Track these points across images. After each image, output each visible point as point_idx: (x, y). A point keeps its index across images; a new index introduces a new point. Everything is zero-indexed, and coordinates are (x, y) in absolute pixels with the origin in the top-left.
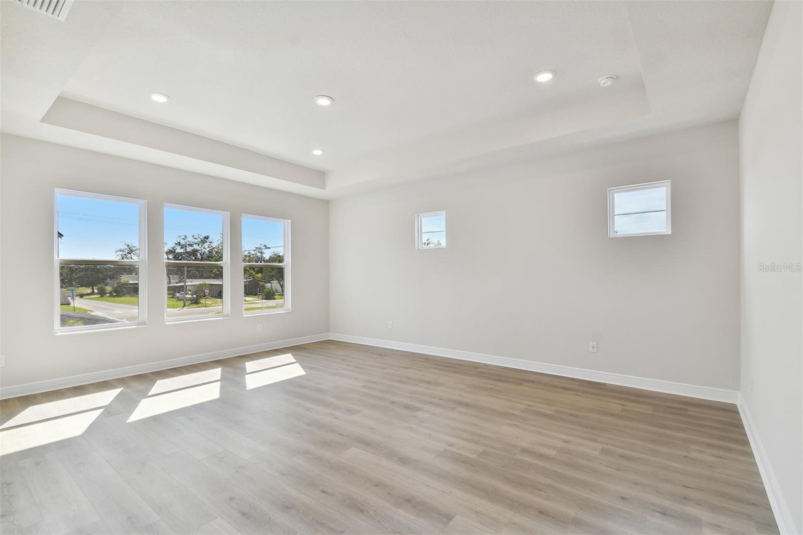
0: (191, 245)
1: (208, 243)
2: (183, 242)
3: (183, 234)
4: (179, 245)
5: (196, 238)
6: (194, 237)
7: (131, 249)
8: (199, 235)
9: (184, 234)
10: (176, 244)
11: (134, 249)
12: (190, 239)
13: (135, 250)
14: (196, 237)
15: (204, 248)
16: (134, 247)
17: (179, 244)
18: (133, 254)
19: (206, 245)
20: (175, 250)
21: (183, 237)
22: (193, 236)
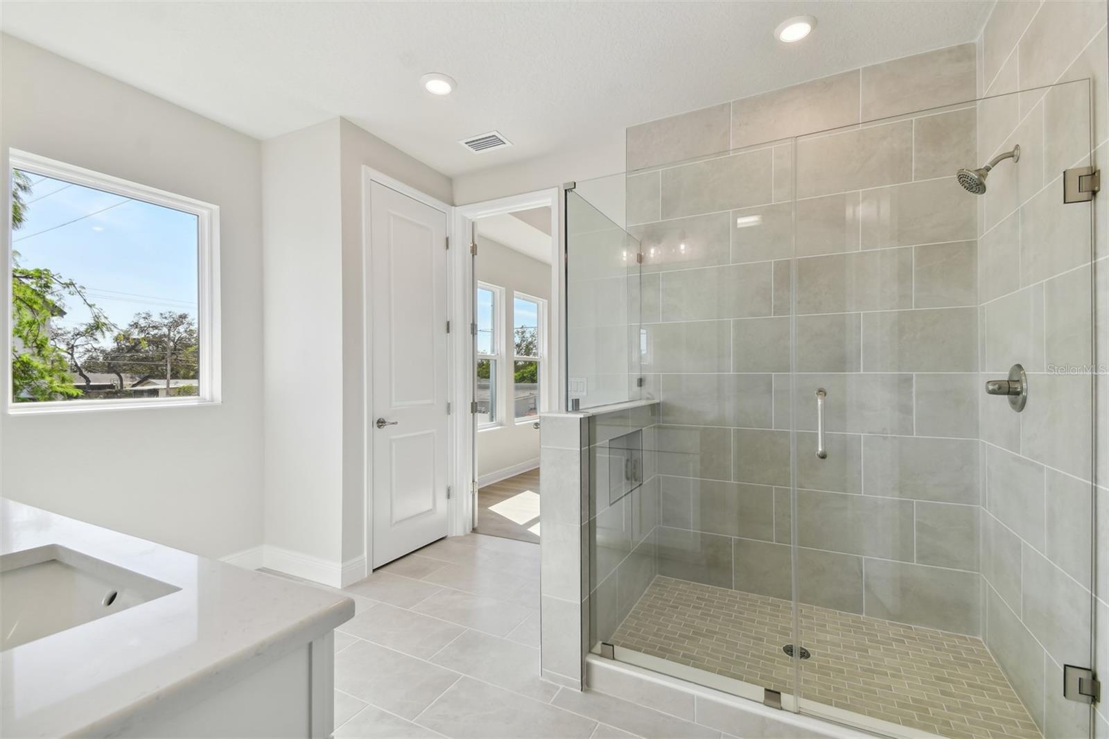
0: (155, 327)
1: (185, 326)
2: (142, 323)
3: (143, 310)
4: (137, 327)
5: (166, 318)
6: (164, 316)
7: (55, 332)
8: (170, 312)
9: (146, 311)
10: (131, 326)
11: (59, 332)
12: (156, 318)
13: (62, 335)
14: (167, 315)
15: (179, 333)
16: (59, 329)
17: (136, 325)
18: (58, 340)
19: (181, 329)
20: (129, 335)
21: (144, 315)
22: (161, 314)
